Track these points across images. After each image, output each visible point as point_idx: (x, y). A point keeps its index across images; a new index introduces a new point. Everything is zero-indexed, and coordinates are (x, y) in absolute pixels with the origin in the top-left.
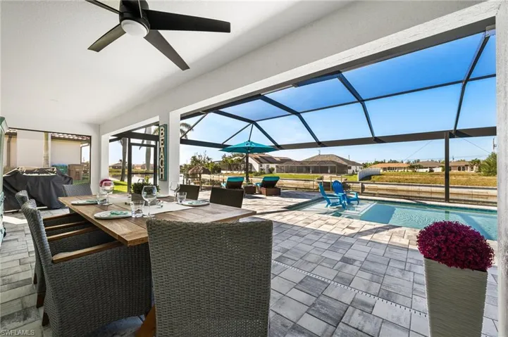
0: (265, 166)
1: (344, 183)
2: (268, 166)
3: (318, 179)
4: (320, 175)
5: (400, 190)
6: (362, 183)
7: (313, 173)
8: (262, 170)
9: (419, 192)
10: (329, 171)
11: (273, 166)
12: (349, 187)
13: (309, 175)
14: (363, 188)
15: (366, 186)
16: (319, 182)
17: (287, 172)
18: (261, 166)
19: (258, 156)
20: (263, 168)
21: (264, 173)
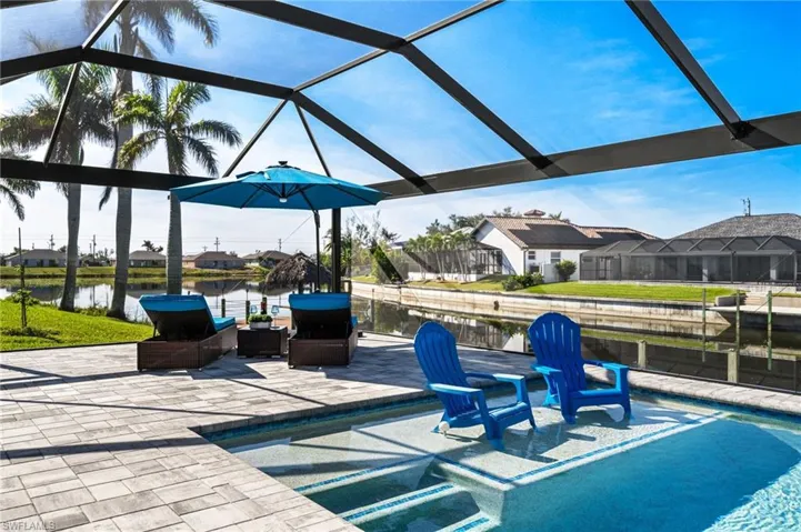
0: (544, 257)
2: (555, 258)
3: (724, 302)
4: (732, 288)
7: (712, 280)
8: (534, 268)
10: (773, 274)
11: (571, 256)
13: (696, 287)
16: (724, 314)
17: (618, 277)
18: (532, 257)
19: (522, 225)
20: (536, 262)
21: (541, 280)
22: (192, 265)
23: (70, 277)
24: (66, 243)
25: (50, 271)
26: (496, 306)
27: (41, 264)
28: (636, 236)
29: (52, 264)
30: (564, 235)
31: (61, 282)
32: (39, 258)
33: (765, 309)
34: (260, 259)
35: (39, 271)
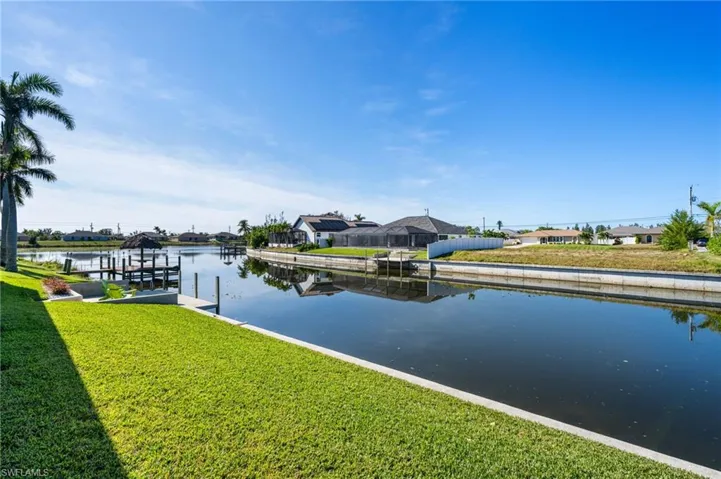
1: (408, 262)
3: (376, 256)
4: (382, 250)
5: (483, 275)
6: (432, 263)
8: (318, 241)
9: (507, 277)
12: (416, 269)
14: (433, 270)
15: (438, 267)
16: (376, 262)
18: (319, 236)
19: (316, 220)
20: (321, 238)
21: (318, 247)
26: (295, 259)
27: (83, 239)
28: (376, 225)
29: (89, 239)
30: (338, 225)
33: (399, 259)
34: (216, 237)
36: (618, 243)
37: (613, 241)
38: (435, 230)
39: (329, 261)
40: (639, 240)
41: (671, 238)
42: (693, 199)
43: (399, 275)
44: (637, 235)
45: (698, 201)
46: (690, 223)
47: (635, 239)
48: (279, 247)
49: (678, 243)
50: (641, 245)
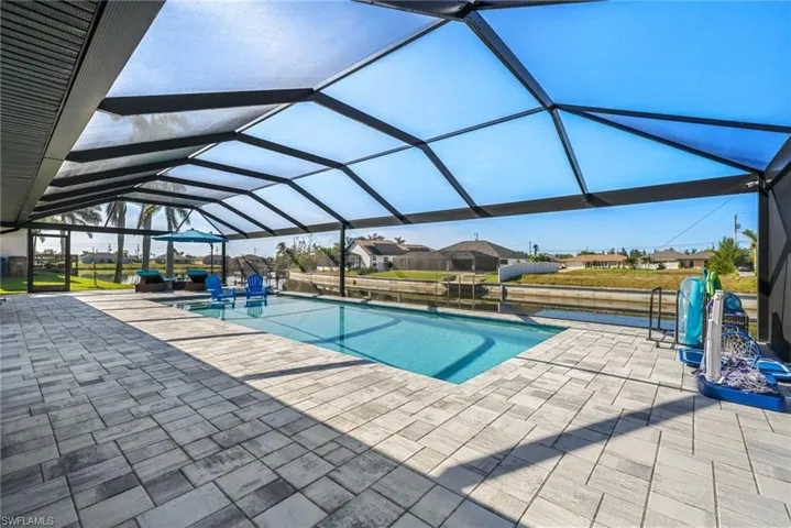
0: (380, 260)
1: (480, 285)
2: (386, 259)
3: (445, 280)
4: (447, 274)
5: (555, 297)
6: (503, 286)
8: (375, 265)
10: (473, 267)
12: (487, 292)
13: (435, 273)
14: (505, 293)
15: (509, 289)
16: (446, 285)
17: (410, 269)
18: (374, 260)
19: (372, 243)
20: (377, 262)
21: (376, 271)
22: (201, 263)
23: (119, 269)
24: (117, 250)
25: (108, 265)
26: (355, 283)
27: (102, 261)
28: (426, 250)
29: (110, 262)
30: (392, 249)
31: (113, 272)
32: (101, 257)
33: (471, 283)
35: (101, 266)
36: (662, 267)
37: (656, 266)
38: (496, 255)
39: (394, 284)
40: (682, 265)
41: (719, 263)
42: (737, 227)
43: (471, 298)
44: (679, 260)
45: (743, 229)
46: (736, 250)
47: (678, 264)
48: (332, 270)
49: (726, 267)
50: (683, 270)
